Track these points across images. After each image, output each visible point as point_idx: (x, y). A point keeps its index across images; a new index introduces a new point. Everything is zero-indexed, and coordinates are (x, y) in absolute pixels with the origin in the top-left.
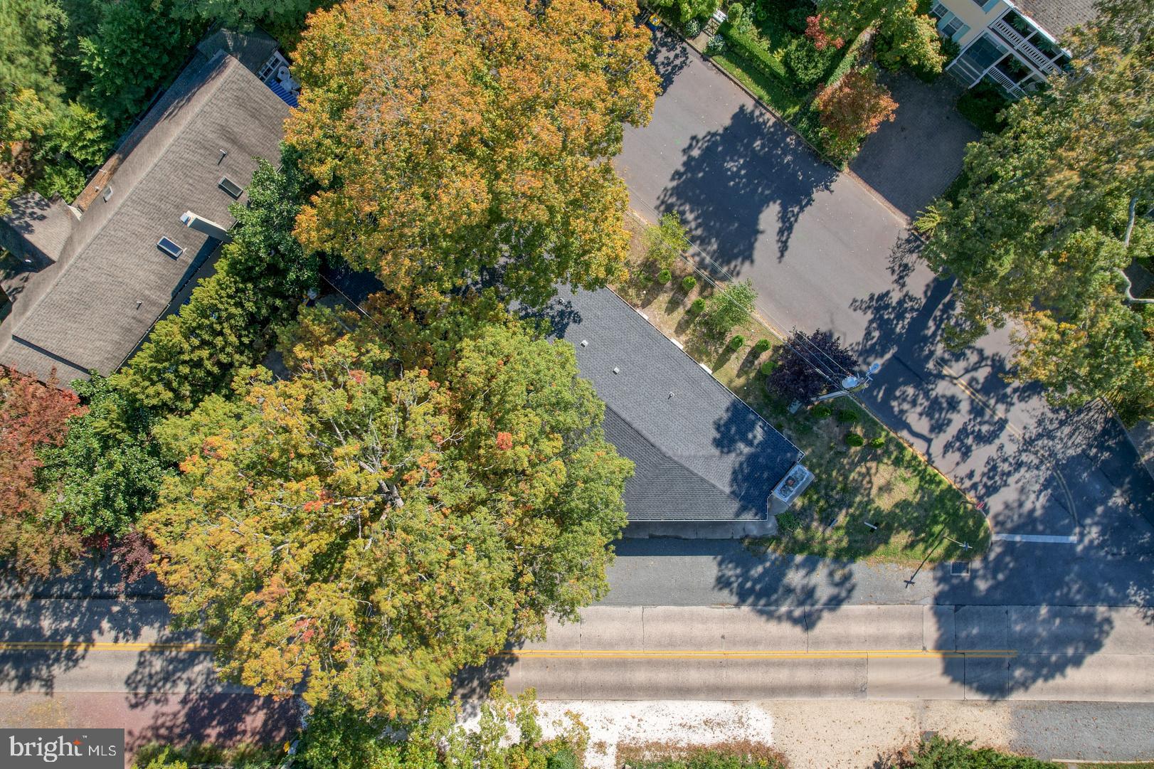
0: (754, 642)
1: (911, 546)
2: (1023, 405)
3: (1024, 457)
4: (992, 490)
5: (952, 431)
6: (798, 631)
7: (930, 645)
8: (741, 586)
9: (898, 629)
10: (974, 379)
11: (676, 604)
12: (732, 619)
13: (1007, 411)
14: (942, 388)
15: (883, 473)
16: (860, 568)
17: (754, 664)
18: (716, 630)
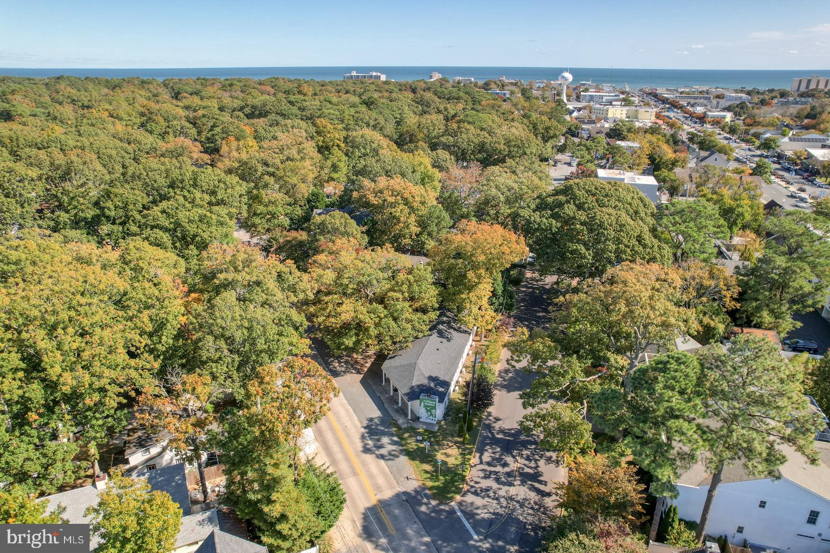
0: (348, 435)
1: (426, 472)
2: (527, 490)
3: (502, 500)
4: (476, 493)
5: (492, 469)
6: (361, 449)
7: (379, 497)
8: (372, 425)
9: (381, 481)
10: (523, 469)
11: (354, 411)
12: (356, 427)
13: (519, 485)
14: (509, 459)
15: (454, 451)
16: (403, 459)
17: (337, 439)
18: (348, 424)
